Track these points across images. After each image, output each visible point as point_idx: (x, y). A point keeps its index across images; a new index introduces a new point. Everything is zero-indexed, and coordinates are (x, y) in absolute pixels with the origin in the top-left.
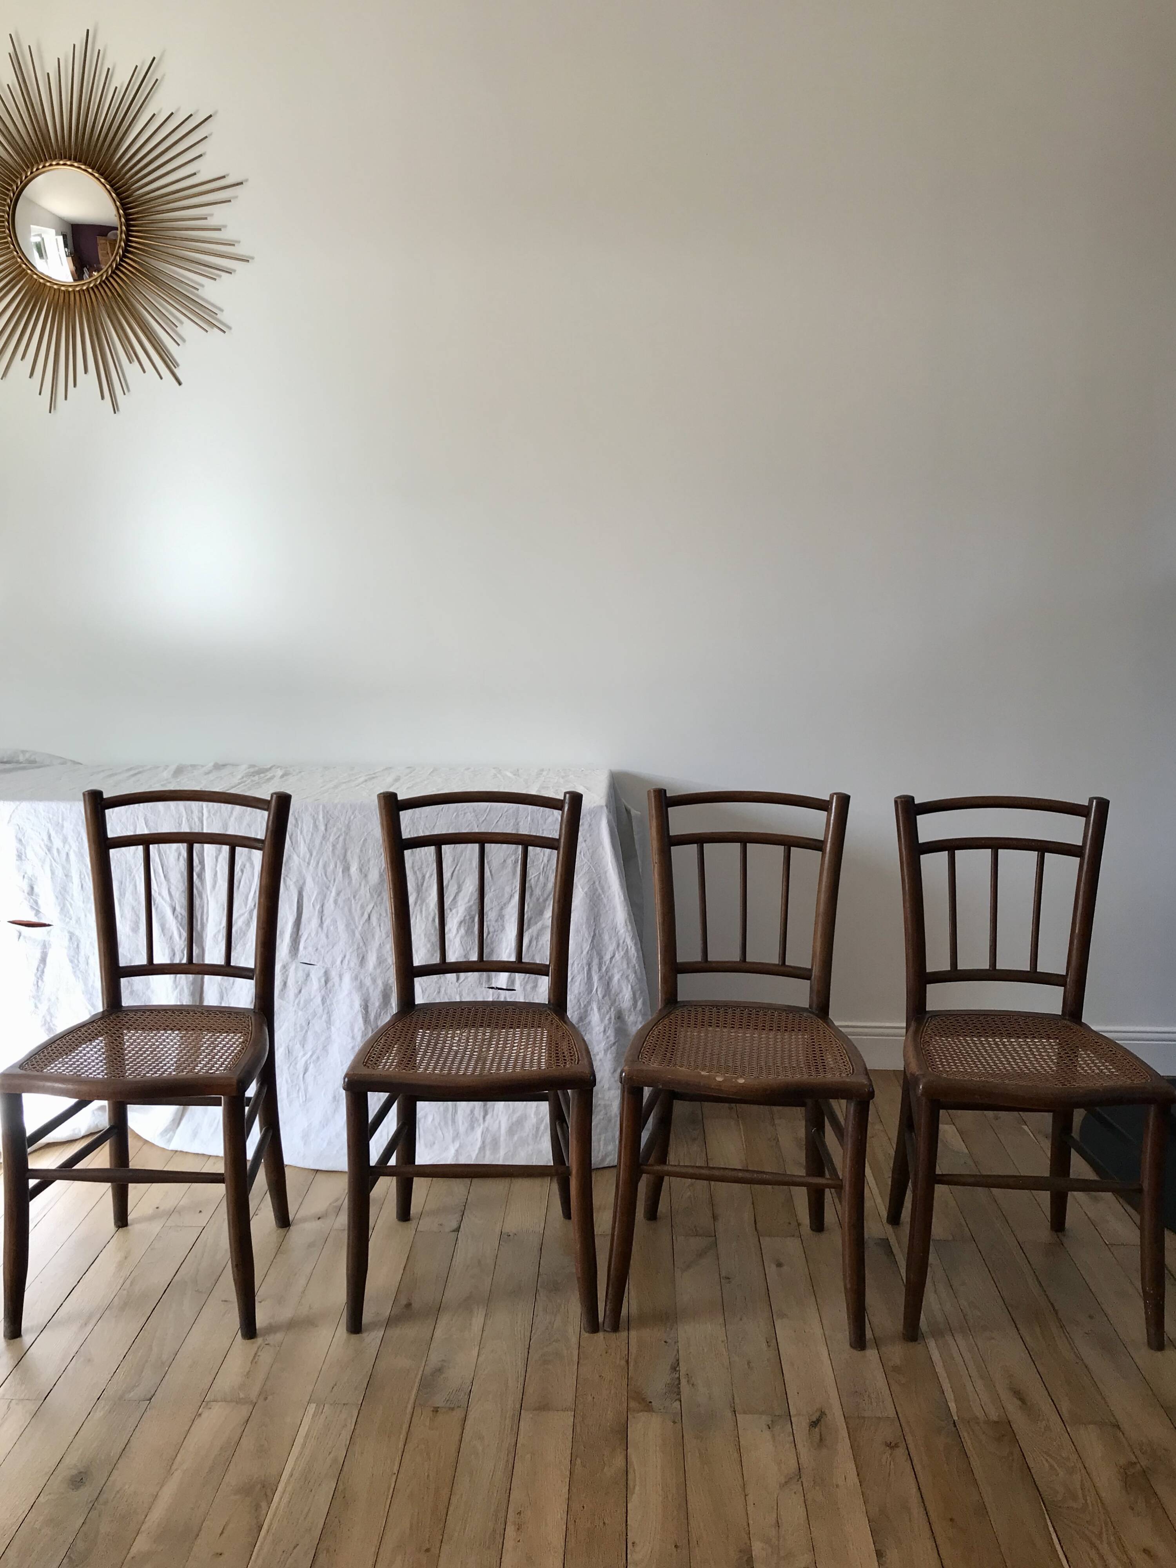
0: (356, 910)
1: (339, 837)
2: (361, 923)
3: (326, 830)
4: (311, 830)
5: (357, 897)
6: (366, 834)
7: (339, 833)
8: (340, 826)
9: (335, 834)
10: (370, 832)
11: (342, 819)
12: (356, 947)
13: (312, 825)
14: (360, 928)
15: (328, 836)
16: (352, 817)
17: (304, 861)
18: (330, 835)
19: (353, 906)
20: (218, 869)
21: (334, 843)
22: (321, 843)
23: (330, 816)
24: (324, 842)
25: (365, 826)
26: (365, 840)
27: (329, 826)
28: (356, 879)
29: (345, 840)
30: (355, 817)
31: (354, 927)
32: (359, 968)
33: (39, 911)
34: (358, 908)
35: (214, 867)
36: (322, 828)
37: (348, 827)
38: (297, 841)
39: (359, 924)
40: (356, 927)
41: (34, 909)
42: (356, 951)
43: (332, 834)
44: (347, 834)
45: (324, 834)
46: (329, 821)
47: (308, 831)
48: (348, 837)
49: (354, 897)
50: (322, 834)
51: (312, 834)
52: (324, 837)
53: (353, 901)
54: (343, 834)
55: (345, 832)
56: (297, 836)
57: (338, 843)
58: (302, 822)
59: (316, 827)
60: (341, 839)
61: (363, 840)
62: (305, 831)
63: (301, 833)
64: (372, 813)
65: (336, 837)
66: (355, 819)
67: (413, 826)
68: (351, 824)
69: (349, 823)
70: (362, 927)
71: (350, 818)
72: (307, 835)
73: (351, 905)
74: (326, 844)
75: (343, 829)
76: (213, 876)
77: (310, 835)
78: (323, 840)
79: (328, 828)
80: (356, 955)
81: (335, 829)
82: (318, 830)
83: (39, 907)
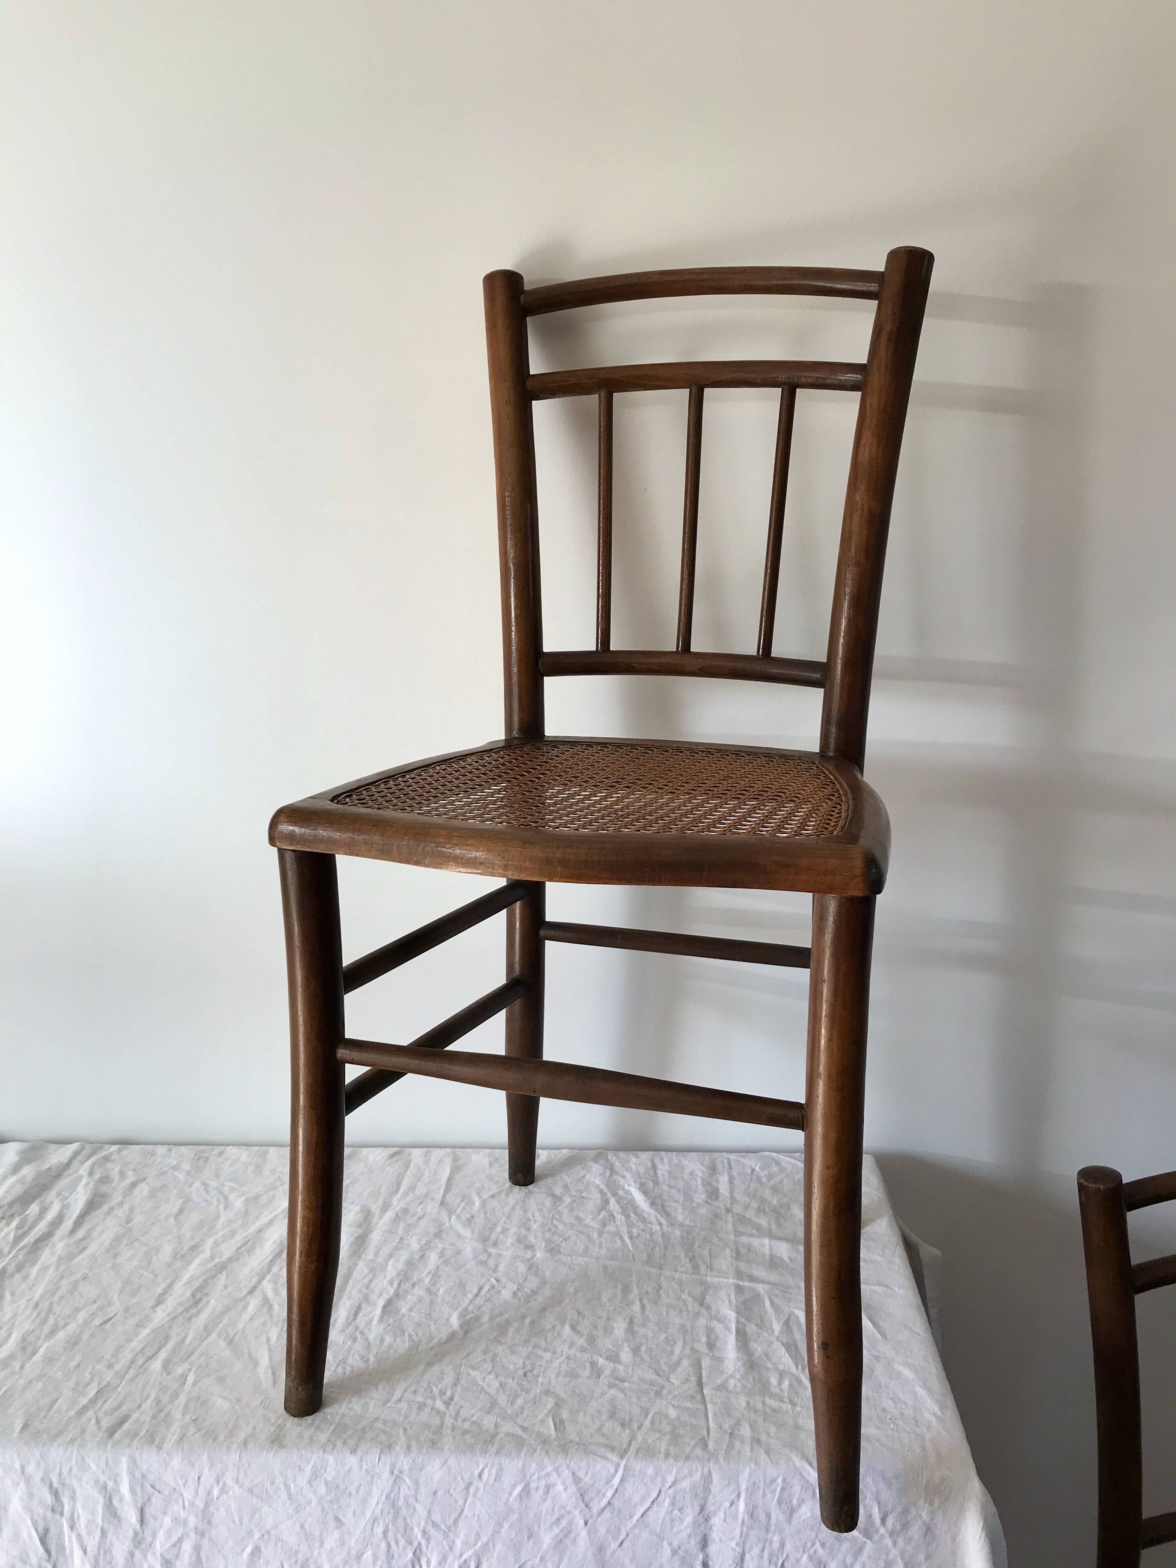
1: (180, 1540)
3: (142, 1521)
4: (99, 1521)
6: (257, 1535)
7: (180, 1531)
8: (183, 1514)
9: (169, 1532)
10: (268, 1532)
11: (188, 1494)
13: (100, 1510)
15: (149, 1539)
16: (216, 1492)
18: (154, 1535)
21: (168, 1557)
22: (132, 1555)
23: (152, 1486)
24: (137, 1553)
25: (252, 1517)
26: (257, 1550)
27: (149, 1511)
29: (197, 1549)
30: (223, 1491)
36: (131, 1517)
37: (206, 1516)
38: (64, 1548)
43: (161, 1533)
44: (203, 1534)
45: (136, 1534)
46: (149, 1500)
47: (91, 1523)
48: (205, 1543)
50: (131, 1533)
51: (104, 1532)
52: (137, 1540)
54: (193, 1535)
55: (196, 1528)
56: (61, 1533)
57: (177, 1556)
58: (73, 1498)
59: (111, 1510)
60: (187, 1547)
61: (249, 1550)
62: (82, 1524)
63: (72, 1527)
64: (272, 1483)
65: (174, 1539)
67: (394, 1521)
68: (212, 1509)
69: (207, 1505)
71: (209, 1493)
72: (89, 1534)
74: (145, 1557)
75: (192, 1521)
77: (98, 1534)
78: (136, 1547)
79: (148, 1516)
81: (167, 1520)
82: (119, 1519)
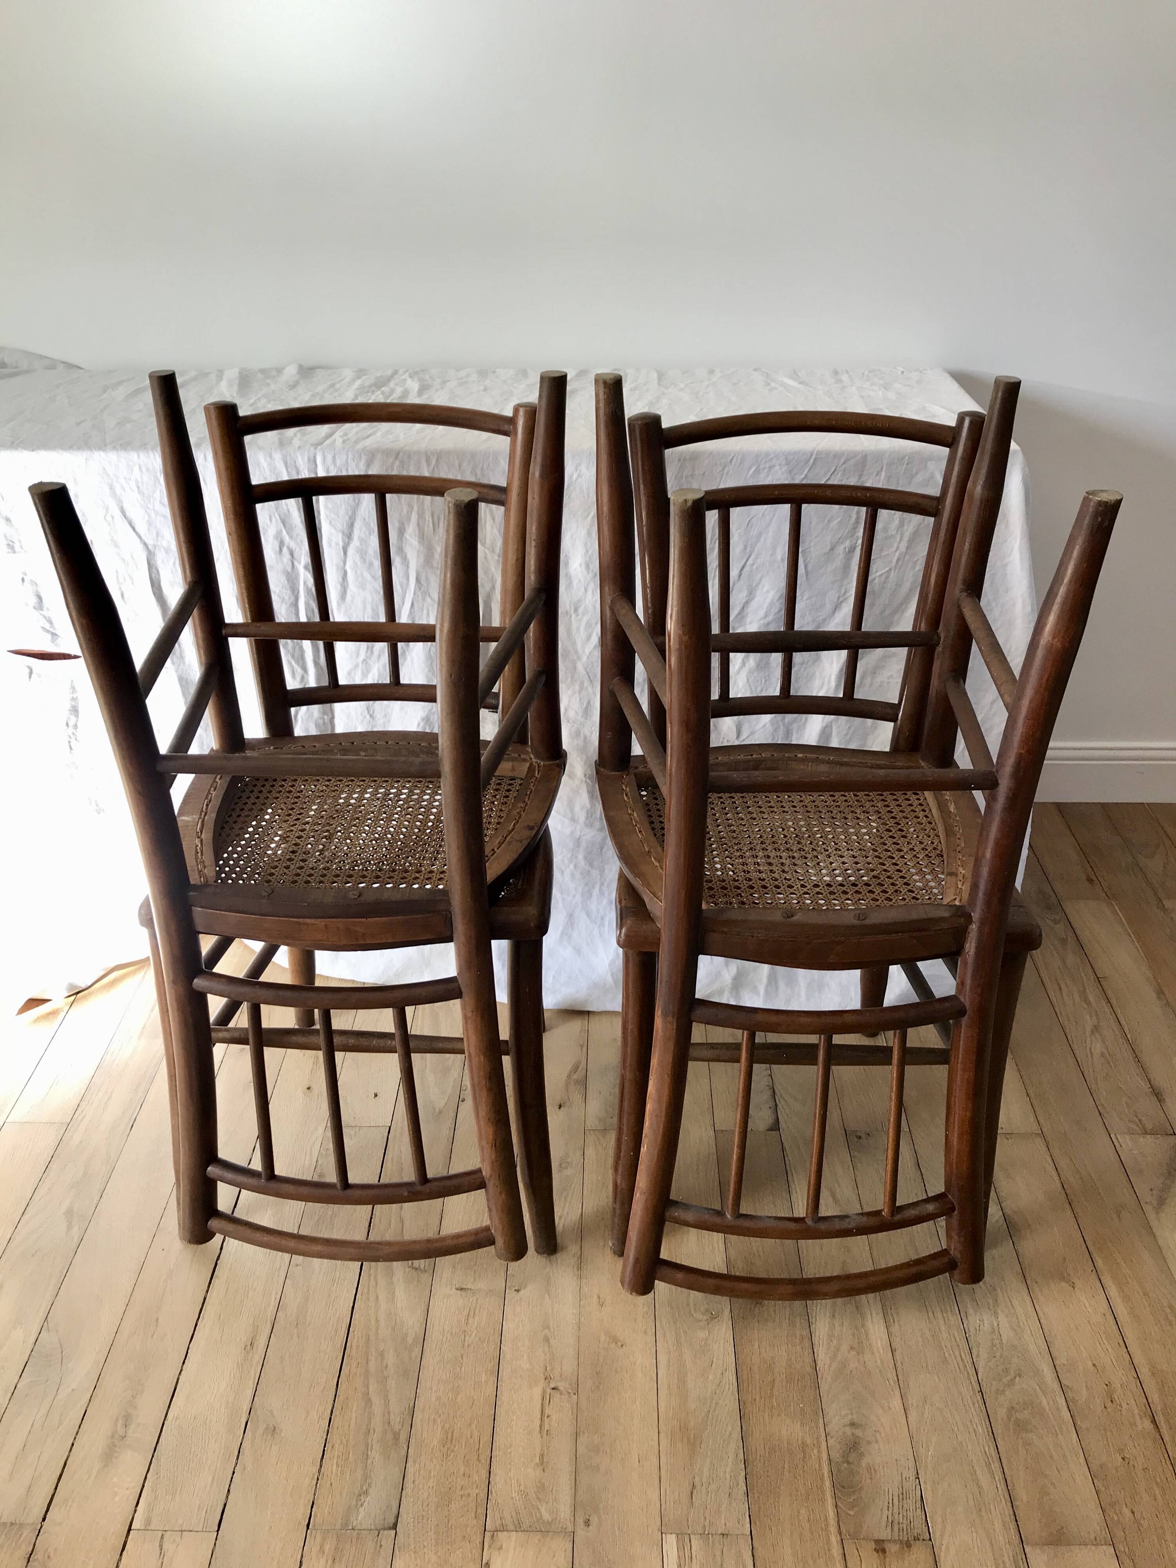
0: (578, 629)
2: (587, 651)
5: (580, 610)
12: (577, 688)
14: (584, 659)
17: (493, 551)
19: (574, 625)
20: (348, 567)
28: (580, 581)
31: (575, 658)
32: (582, 720)
33: (56, 635)
34: (582, 629)
35: (342, 564)
39: (584, 652)
40: (579, 658)
41: (48, 631)
42: (577, 695)
49: (576, 610)
53: (574, 616)
66: (580, 480)
70: (588, 658)
73: (571, 622)
76: (340, 579)
80: (578, 700)
83: (55, 629)
